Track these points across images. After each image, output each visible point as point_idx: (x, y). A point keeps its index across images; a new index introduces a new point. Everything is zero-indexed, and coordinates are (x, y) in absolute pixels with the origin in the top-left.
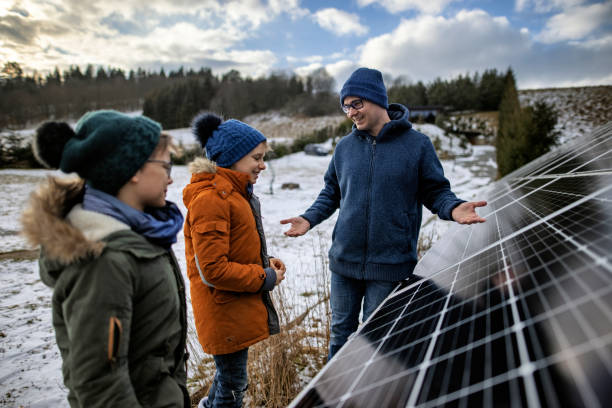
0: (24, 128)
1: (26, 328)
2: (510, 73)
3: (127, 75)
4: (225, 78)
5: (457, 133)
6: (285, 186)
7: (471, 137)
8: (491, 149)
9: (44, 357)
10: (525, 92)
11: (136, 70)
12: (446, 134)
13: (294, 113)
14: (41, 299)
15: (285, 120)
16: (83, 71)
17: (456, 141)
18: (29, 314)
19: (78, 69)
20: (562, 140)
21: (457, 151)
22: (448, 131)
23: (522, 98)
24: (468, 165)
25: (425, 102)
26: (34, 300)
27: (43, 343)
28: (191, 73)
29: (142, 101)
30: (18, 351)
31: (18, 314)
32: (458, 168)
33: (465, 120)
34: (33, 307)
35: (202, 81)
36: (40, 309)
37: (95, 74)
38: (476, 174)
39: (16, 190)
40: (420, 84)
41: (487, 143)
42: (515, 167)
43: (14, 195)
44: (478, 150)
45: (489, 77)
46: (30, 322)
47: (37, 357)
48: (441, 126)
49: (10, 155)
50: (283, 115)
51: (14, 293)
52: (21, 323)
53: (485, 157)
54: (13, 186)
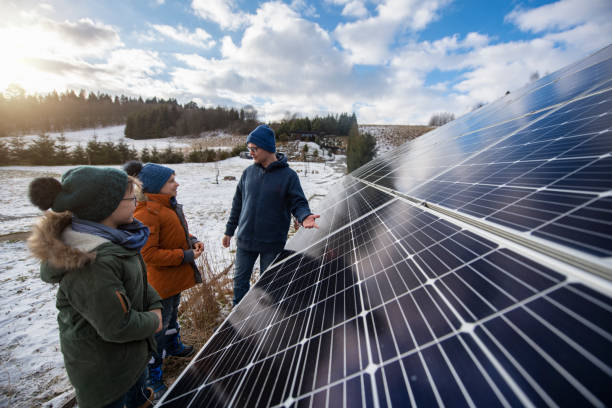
0: (29, 134)
1: (16, 296)
2: (354, 115)
3: (113, 100)
4: (187, 106)
5: (327, 147)
6: (227, 178)
7: (333, 150)
8: (344, 156)
9: (30, 319)
10: (361, 126)
11: (120, 96)
12: (321, 148)
13: (233, 132)
14: (31, 272)
15: (227, 136)
16: (77, 94)
17: (326, 152)
18: (20, 285)
19: (73, 92)
20: (378, 153)
21: (327, 157)
22: (322, 147)
23: (360, 129)
24: (332, 165)
25: (310, 129)
26: (25, 273)
27: (30, 308)
28: (162, 101)
29: (125, 119)
30: (7, 317)
31: (10, 286)
32: (327, 167)
33: (331, 140)
34: (23, 279)
35: (170, 107)
36: (30, 280)
37: (87, 97)
38: (336, 171)
39: (18, 183)
40: (307, 118)
41: (342, 153)
42: (356, 168)
43: (15, 187)
44: (338, 157)
45: (344, 117)
46: (19, 292)
47: (24, 321)
48: (318, 143)
49: (15, 155)
50: (225, 133)
51: (8, 268)
52: (11, 293)
53: (341, 161)
54: (15, 180)
